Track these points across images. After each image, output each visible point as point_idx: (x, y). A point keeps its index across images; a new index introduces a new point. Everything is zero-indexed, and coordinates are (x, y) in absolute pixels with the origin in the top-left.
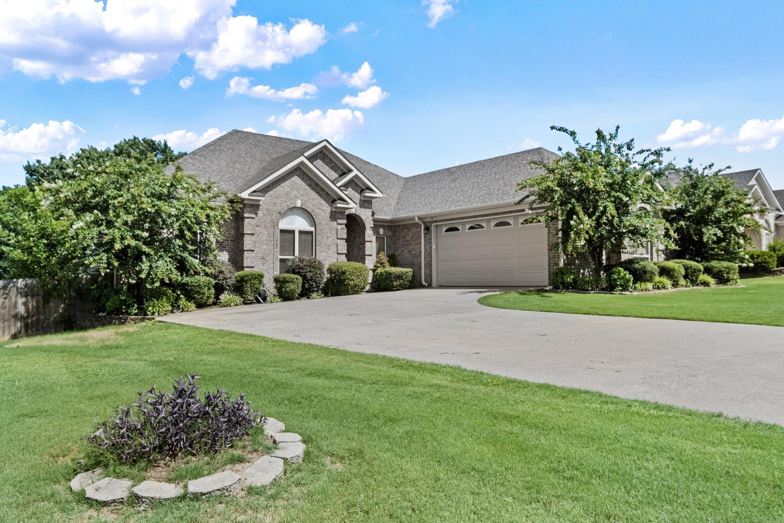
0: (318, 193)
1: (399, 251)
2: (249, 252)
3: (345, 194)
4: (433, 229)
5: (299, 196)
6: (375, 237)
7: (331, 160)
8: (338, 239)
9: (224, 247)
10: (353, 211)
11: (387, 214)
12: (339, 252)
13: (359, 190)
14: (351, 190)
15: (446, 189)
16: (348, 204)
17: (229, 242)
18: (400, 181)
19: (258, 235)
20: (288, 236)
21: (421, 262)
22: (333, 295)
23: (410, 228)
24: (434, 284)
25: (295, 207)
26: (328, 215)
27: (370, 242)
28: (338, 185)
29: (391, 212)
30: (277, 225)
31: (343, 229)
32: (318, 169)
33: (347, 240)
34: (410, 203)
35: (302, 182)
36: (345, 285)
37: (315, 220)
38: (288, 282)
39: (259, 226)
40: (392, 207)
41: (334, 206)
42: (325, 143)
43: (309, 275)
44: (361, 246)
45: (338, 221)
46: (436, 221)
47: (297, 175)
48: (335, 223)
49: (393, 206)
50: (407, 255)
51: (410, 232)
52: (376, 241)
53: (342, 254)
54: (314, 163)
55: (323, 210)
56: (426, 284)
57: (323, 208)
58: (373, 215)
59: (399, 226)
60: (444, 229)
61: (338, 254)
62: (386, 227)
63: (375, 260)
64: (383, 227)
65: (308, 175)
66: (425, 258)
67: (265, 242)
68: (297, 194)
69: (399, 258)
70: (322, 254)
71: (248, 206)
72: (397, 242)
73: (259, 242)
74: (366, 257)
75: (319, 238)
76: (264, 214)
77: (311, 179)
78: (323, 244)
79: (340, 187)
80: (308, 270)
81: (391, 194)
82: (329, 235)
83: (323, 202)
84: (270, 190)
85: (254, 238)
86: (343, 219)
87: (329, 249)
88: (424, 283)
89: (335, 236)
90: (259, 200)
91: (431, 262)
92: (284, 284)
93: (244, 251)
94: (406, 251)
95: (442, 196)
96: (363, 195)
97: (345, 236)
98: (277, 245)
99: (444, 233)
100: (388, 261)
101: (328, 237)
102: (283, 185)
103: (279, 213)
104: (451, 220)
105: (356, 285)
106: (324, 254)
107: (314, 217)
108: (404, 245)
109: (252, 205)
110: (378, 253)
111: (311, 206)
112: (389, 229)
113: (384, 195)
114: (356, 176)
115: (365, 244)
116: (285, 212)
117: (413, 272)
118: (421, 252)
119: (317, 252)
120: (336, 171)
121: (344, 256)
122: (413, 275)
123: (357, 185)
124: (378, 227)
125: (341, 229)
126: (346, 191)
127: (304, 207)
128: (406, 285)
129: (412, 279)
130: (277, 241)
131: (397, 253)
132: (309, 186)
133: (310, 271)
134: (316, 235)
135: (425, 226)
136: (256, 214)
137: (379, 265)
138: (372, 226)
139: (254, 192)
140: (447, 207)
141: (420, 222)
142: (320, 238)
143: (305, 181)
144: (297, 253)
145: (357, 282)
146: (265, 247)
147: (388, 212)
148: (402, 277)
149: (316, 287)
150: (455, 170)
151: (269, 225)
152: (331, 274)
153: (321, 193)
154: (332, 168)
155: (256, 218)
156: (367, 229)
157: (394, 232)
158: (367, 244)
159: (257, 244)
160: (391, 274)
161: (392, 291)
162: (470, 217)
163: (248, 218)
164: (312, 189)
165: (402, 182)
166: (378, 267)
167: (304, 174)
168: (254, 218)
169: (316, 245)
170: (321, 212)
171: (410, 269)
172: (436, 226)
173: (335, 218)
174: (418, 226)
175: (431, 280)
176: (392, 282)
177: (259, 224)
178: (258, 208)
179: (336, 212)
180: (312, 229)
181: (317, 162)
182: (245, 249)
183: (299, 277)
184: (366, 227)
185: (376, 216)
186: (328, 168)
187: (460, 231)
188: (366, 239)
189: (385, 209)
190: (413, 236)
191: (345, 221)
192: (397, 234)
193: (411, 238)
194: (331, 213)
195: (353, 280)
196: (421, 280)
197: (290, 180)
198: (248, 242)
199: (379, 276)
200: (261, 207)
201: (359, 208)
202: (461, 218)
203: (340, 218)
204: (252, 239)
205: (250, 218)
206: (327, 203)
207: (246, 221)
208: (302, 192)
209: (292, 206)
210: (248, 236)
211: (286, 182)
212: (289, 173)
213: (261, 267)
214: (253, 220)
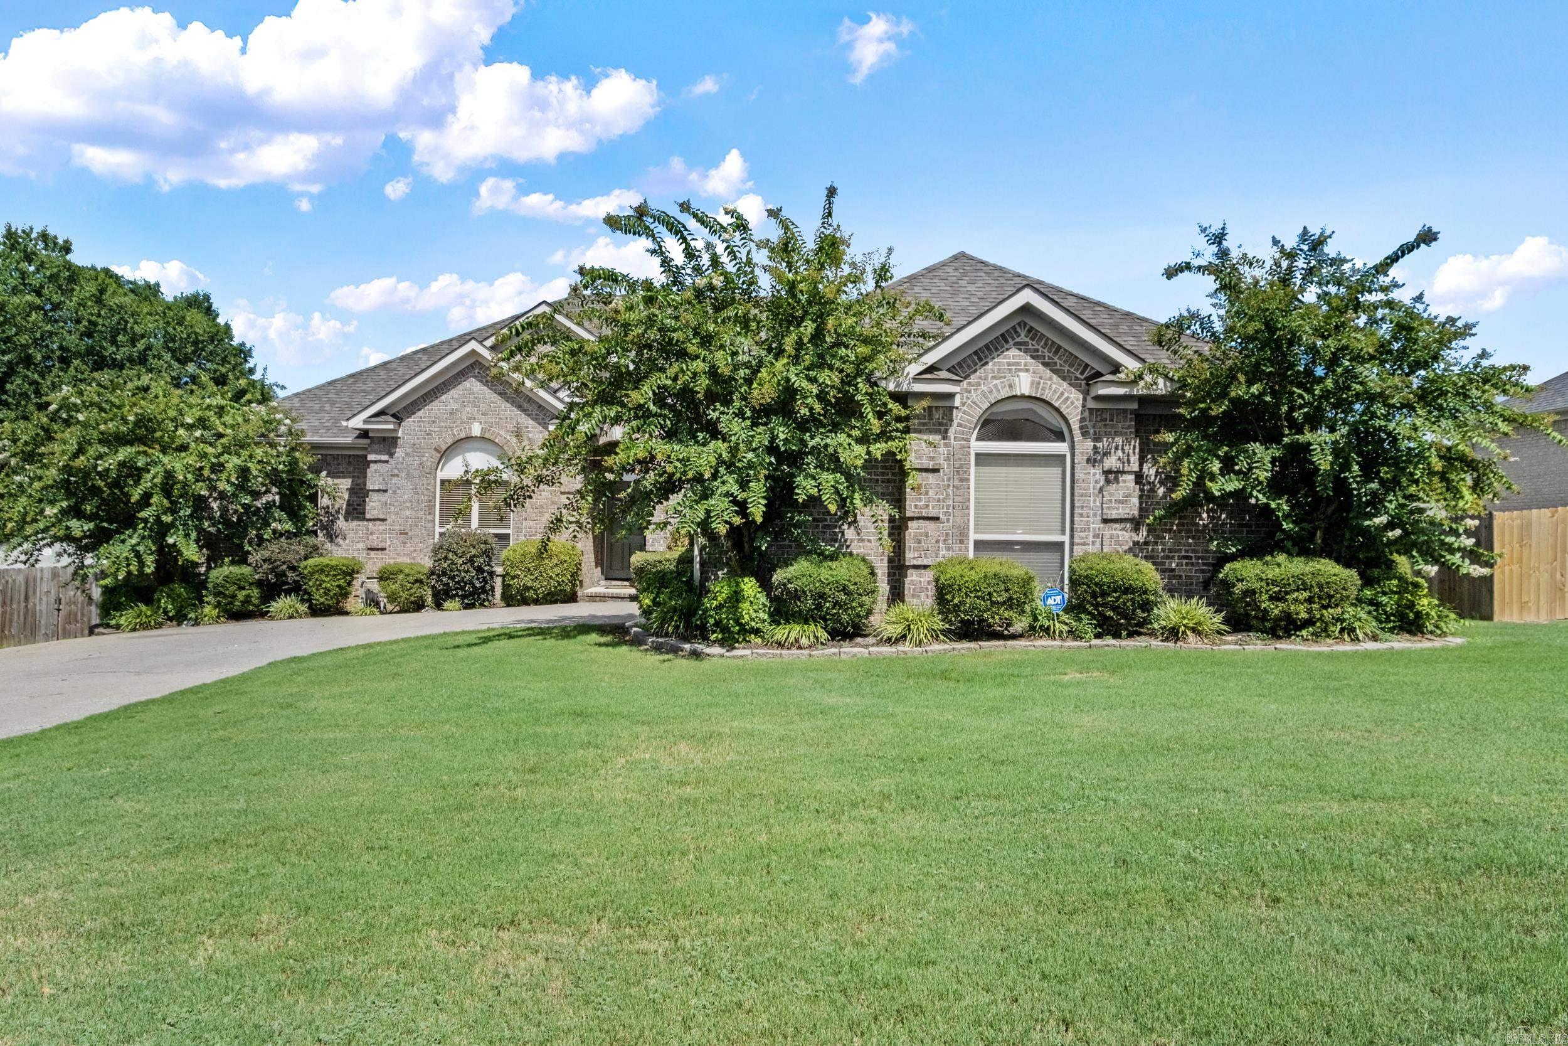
0: (520, 407)
2: (378, 523)
5: (478, 416)
8: (562, 493)
19: (394, 492)
20: (458, 491)
25: (469, 438)
30: (435, 472)
35: (485, 389)
39: (397, 475)
47: (475, 377)
55: (528, 439)
57: (530, 435)
67: (408, 504)
68: (475, 414)
70: (526, 523)
71: (376, 441)
73: (396, 504)
76: (407, 454)
78: (528, 505)
83: (531, 423)
84: (419, 410)
85: (386, 498)
87: (542, 513)
89: (556, 489)
90: (393, 431)
93: (367, 520)
98: (431, 508)
101: (540, 491)
102: (444, 397)
103: (436, 449)
106: (532, 523)
109: (384, 439)
111: (501, 432)
116: (450, 448)
119: (516, 520)
127: (487, 435)
130: (434, 500)
132: (500, 394)
136: (391, 455)
139: (375, 415)
143: (492, 387)
144: (475, 524)
146: (407, 513)
151: (416, 473)
153: (526, 405)
155: (391, 462)
159: (392, 508)
163: (376, 462)
164: (507, 399)
168: (387, 462)
170: (526, 442)
177: (396, 472)
178: (396, 444)
182: (368, 516)
197: (460, 387)
198: (374, 504)
200: (400, 442)
204: (383, 499)
205: (380, 461)
206: (539, 424)
207: (373, 467)
208: (484, 408)
209: (463, 435)
210: (376, 494)
211: (451, 392)
212: (458, 374)
213: (400, 549)
214: (384, 465)
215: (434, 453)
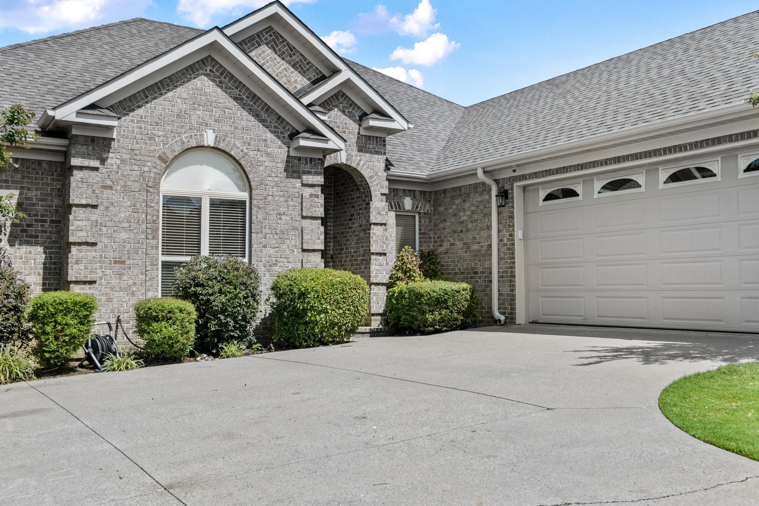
0: (257, 116)
1: (446, 245)
2: (84, 247)
3: (323, 122)
4: (517, 195)
5: (211, 122)
6: (392, 214)
7: (291, 48)
8: (304, 217)
9: (31, 236)
10: (342, 158)
11: (419, 168)
12: (305, 247)
13: (357, 115)
14: (340, 113)
15: (546, 112)
16: (326, 140)
17: (47, 225)
18: (455, 111)
19: (107, 208)
20: (185, 211)
21: (490, 268)
22: (280, 347)
23: (468, 195)
24: (521, 317)
25: (201, 147)
26: (281, 166)
27: (381, 224)
28: (306, 100)
29: (428, 164)
30: (156, 185)
31: (317, 196)
32: (261, 67)
33: (324, 221)
34: (468, 145)
35: (219, 90)
36: (306, 323)
37: (250, 176)
38: (156, 319)
39: (111, 188)
40: (434, 155)
41: (294, 144)
42: (275, 9)
43: (218, 301)
44: (362, 234)
45: (304, 177)
46: (524, 177)
47: (207, 75)
48: (298, 185)
49: (435, 152)
50: (461, 253)
51: (468, 204)
52: (397, 225)
53: (314, 251)
54: (252, 54)
55: (268, 154)
56: (502, 318)
57: (269, 150)
58: (387, 168)
59: (445, 191)
60: (543, 194)
61: (304, 250)
62: (417, 194)
63: (392, 264)
64: (412, 194)
65: (233, 77)
66: (500, 259)
67: (126, 225)
68: (207, 119)
69: (444, 260)
70: (265, 251)
71: (81, 140)
72: (441, 225)
73: (109, 224)
74: (373, 257)
75: (258, 215)
76: (123, 161)
77: (239, 85)
78: (267, 230)
79: (311, 105)
80: (217, 288)
81: (434, 132)
82: (282, 210)
83: (270, 136)
84: (139, 107)
85: (95, 215)
86: (316, 173)
87: (283, 240)
88: (497, 314)
89: (296, 213)
90: (110, 128)
91: (513, 267)
92: (149, 324)
93: (69, 244)
94: (459, 244)
95: (537, 123)
96: (365, 125)
97: (320, 212)
98: (156, 230)
99: (541, 203)
100: (421, 266)
101: (279, 214)
102: (170, 94)
103: (160, 158)
104: (558, 171)
105: (333, 325)
106: (272, 251)
107: (247, 169)
108: (455, 232)
109: (93, 139)
110: (400, 249)
111: (238, 144)
112: (425, 199)
113: (411, 126)
114: (348, 83)
115: (369, 229)
116: (176, 157)
117: (473, 291)
118: (490, 246)
119: (255, 246)
120: (303, 73)
121: (319, 255)
122: (471, 297)
123: (352, 104)
124: (401, 194)
125: (311, 195)
126: (324, 114)
127: (222, 146)
128: (456, 319)
129: (469, 306)
130: (154, 222)
131: (441, 249)
132: (235, 99)
133: (220, 292)
134: (251, 208)
135: (499, 189)
136: (103, 161)
137: (400, 274)
138: (386, 191)
139: (92, 106)
140: (548, 142)
141: (488, 181)
142: (260, 217)
143: (226, 89)
144: (205, 251)
145: (335, 315)
146: (124, 235)
147: (422, 164)
148: (446, 301)
149: (236, 328)
150: (564, 79)
151: (136, 186)
152: (279, 296)
153: (264, 116)
154: (294, 66)
155: (102, 169)
156: (374, 198)
157: (436, 205)
158: (375, 231)
159: (104, 229)
160: (422, 296)
161: (423, 333)
162: (606, 162)
163: (81, 168)
164: (244, 106)
165: (458, 114)
166: (398, 279)
167: (224, 72)
168: (97, 169)
169: (251, 232)
170: (264, 158)
171: (465, 285)
172: (525, 188)
173: (298, 172)
174: (484, 188)
175: (513, 309)
176: (423, 313)
177: (109, 183)
178: (109, 146)
179: (299, 159)
180: (244, 196)
181: (259, 51)
182: (71, 239)
183: (190, 307)
184: (373, 193)
185: (394, 171)
186: (286, 65)
187: (580, 198)
188: (373, 219)
189: (418, 159)
190: (473, 212)
191: (320, 179)
192: (442, 209)
193: (469, 216)
194: (287, 162)
195: (325, 311)
196: (491, 308)
197: (190, 85)
198: (80, 223)
199: (397, 300)
200: (114, 144)
201: (355, 152)
202: (582, 166)
203: (309, 173)
204: (93, 218)
205: (87, 168)
206: (279, 138)
207: (77, 175)
208: (217, 113)
209: (193, 143)
210: (81, 210)
211: (179, 90)
212: (187, 69)
213: (115, 281)
214: (93, 174)
215: (158, 162)
